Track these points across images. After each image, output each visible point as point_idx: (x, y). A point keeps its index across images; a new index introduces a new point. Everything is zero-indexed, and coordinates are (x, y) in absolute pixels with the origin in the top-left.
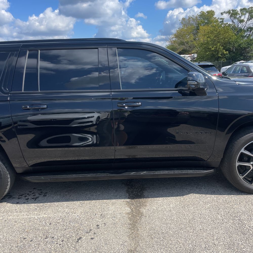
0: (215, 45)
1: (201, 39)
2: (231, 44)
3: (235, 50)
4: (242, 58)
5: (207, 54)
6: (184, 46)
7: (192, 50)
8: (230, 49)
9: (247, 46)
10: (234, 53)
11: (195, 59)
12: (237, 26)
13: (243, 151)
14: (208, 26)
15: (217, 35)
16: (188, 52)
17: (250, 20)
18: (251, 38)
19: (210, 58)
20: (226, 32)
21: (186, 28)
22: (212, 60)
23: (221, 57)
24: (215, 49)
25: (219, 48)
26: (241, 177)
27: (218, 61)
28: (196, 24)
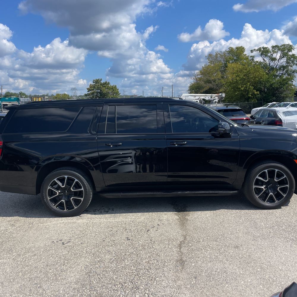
0: (245, 85)
1: (230, 78)
2: (262, 84)
3: (267, 90)
4: (275, 99)
5: (236, 93)
6: (211, 85)
7: (219, 89)
8: (261, 88)
9: (280, 86)
10: (265, 93)
11: (223, 99)
12: (269, 64)
13: (257, 177)
14: (237, 63)
15: (247, 74)
16: (215, 91)
17: (283, 58)
18: (284, 78)
19: (239, 98)
20: (257, 71)
21: (212, 65)
22: (242, 101)
23: (251, 98)
24: (245, 89)
25: (249, 88)
26: (257, 197)
27: (248, 101)
28: (224, 61)
